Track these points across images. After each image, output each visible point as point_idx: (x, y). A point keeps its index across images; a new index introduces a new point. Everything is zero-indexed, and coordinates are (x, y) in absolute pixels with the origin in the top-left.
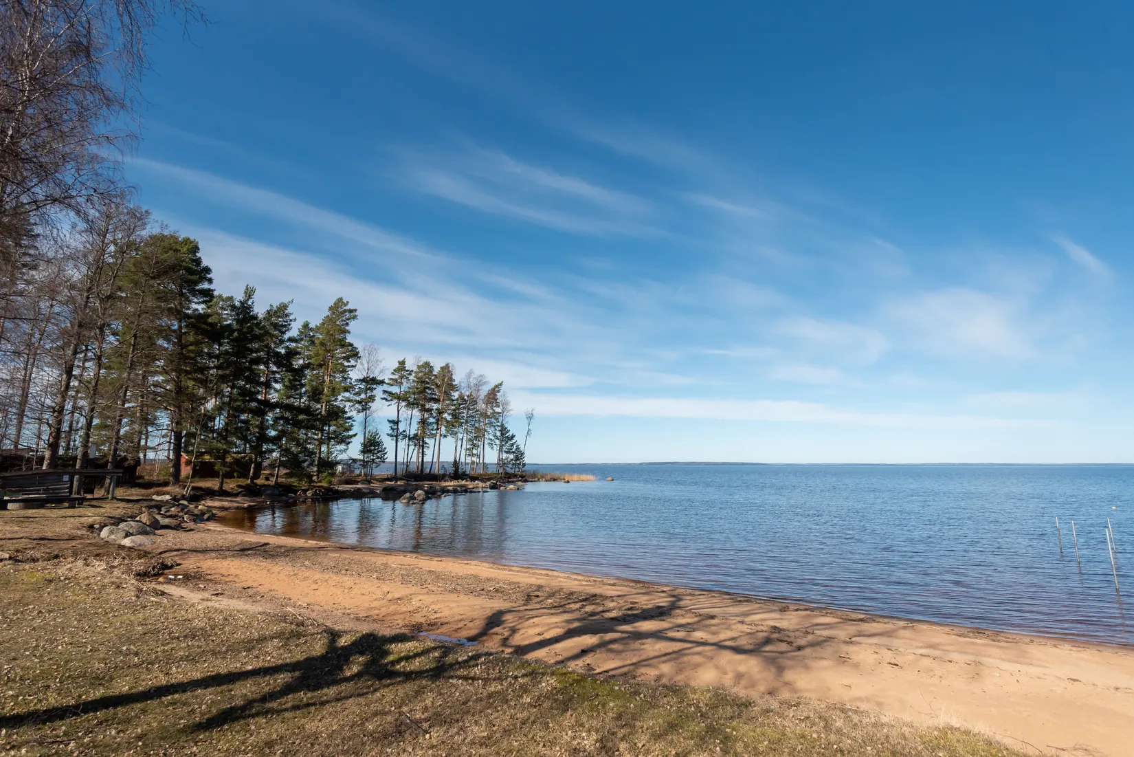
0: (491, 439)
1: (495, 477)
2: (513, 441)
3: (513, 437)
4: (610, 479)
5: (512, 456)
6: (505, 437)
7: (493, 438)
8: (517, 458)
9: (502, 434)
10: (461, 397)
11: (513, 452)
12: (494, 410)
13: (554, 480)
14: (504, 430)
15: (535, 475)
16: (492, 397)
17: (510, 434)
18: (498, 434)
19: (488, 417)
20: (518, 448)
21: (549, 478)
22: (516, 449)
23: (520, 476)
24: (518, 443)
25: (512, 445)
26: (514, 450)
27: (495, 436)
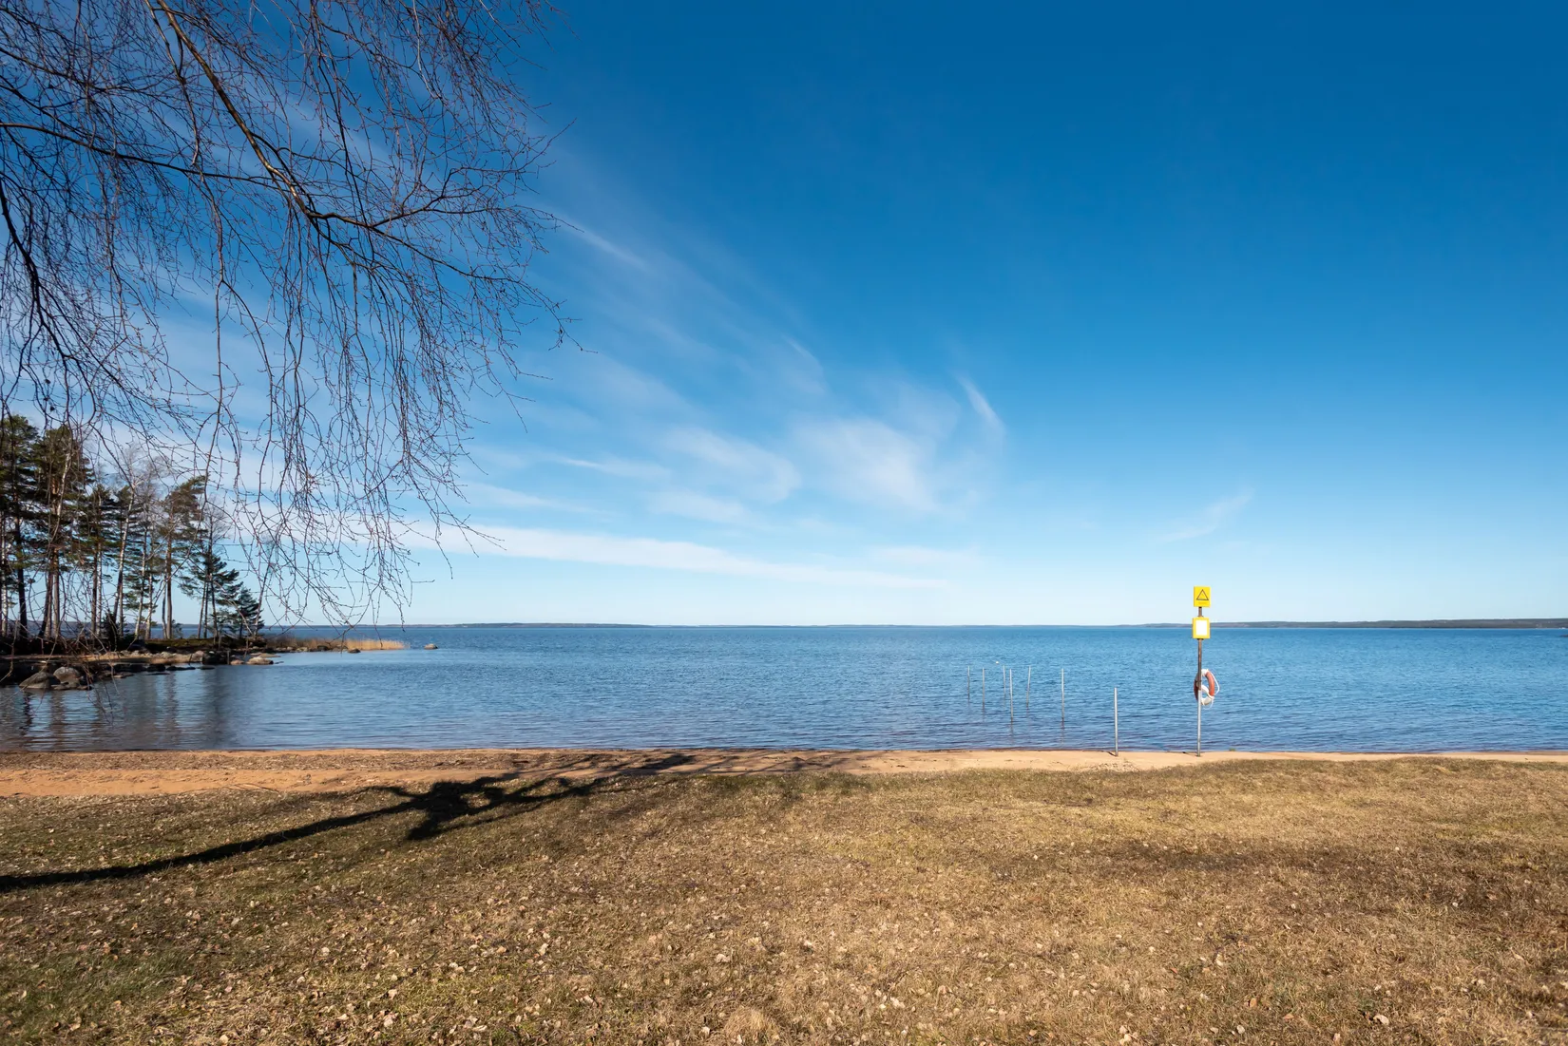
0: (186, 578)
1: (203, 646)
2: (235, 583)
3: (233, 575)
4: (431, 645)
5: (232, 610)
6: (214, 575)
7: (191, 576)
8: (245, 613)
9: (209, 570)
10: (101, 494)
11: (238, 602)
12: (189, 525)
13: (326, 649)
14: (212, 563)
15: (286, 642)
16: (186, 499)
17: (227, 570)
18: (202, 567)
19: (178, 537)
20: (245, 594)
21: (315, 645)
22: (242, 598)
23: (255, 644)
24: (246, 586)
25: (233, 589)
26: (237, 599)
27: (195, 571)
